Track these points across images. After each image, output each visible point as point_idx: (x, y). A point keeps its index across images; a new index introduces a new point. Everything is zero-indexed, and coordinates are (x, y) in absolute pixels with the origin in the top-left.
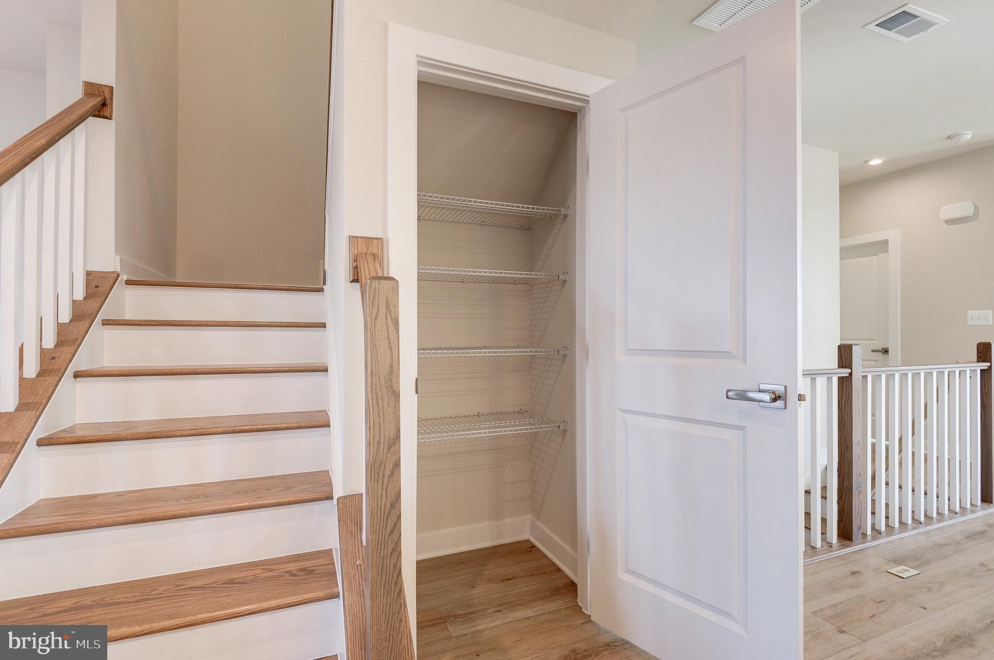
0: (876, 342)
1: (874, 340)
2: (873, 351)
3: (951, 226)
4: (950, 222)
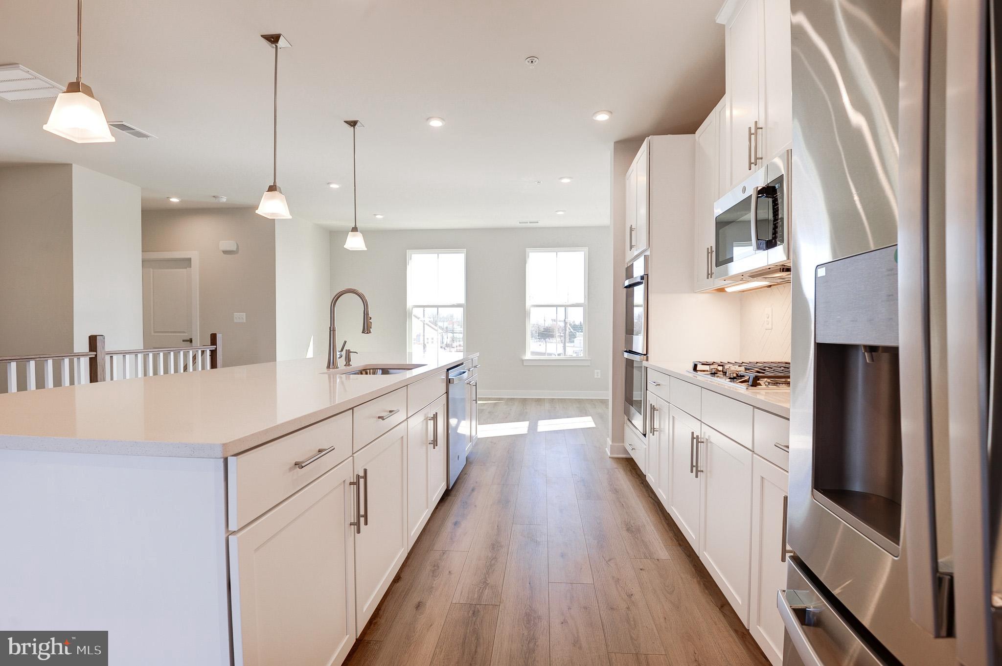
0: (187, 334)
1: (184, 332)
2: (184, 341)
3: (225, 255)
4: (225, 252)
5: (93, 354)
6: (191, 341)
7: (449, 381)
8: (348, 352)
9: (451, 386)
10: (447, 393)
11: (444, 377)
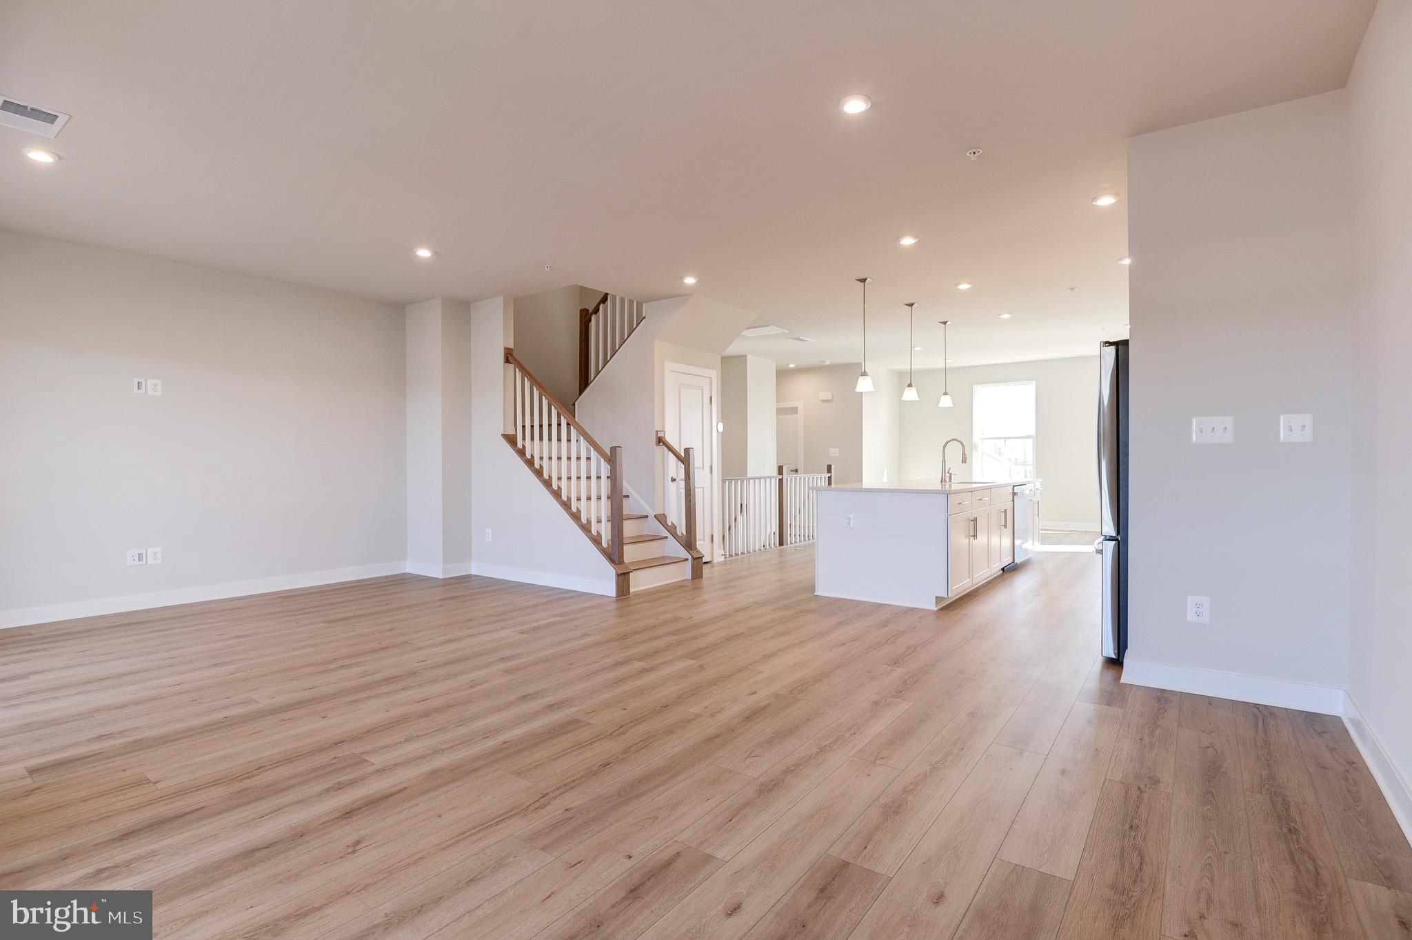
0: (792, 465)
2: (791, 469)
3: (823, 404)
4: (823, 401)
5: (780, 477)
6: (796, 471)
7: (1014, 494)
8: (951, 474)
9: (1015, 497)
10: (1013, 501)
11: (1011, 491)
